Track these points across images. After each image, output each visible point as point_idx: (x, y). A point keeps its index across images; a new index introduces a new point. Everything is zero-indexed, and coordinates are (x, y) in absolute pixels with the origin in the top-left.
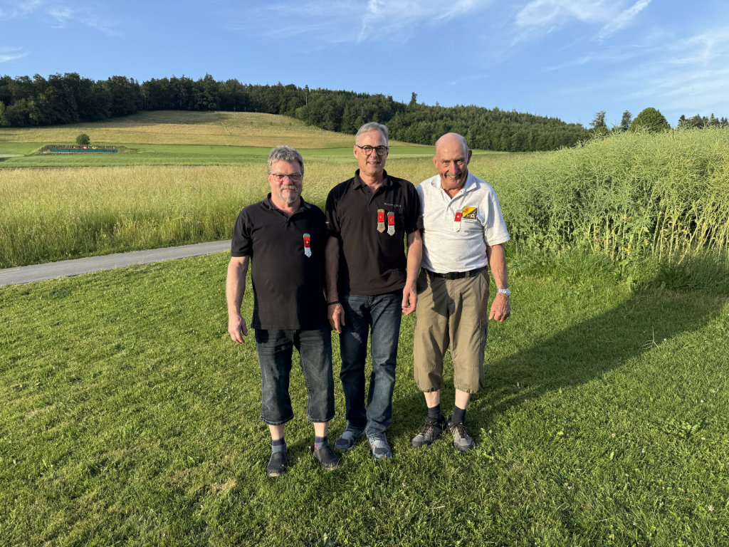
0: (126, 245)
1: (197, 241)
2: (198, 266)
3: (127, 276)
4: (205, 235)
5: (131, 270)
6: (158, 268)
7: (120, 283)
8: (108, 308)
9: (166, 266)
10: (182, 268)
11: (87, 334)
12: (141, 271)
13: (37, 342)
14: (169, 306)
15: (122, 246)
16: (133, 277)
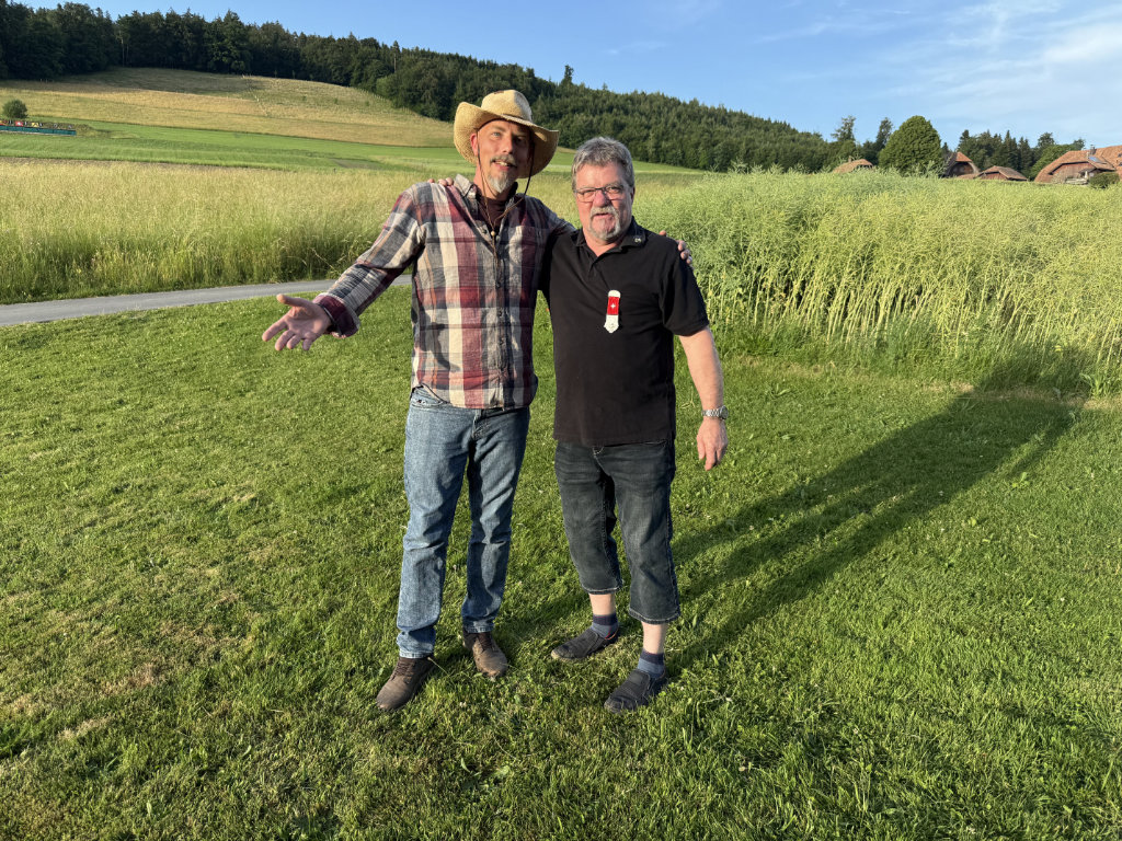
0: (111, 285)
1: (214, 284)
2: (215, 316)
3: (119, 324)
4: (225, 277)
5: (125, 317)
6: (162, 315)
7: (112, 333)
8: (101, 362)
9: (173, 314)
10: (194, 318)
11: (79, 389)
12: (140, 319)
13: (17, 395)
14: (179, 362)
15: (105, 287)
16: (128, 327)
